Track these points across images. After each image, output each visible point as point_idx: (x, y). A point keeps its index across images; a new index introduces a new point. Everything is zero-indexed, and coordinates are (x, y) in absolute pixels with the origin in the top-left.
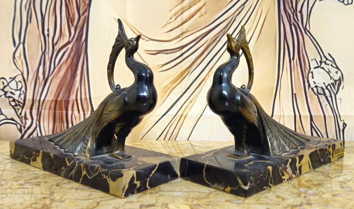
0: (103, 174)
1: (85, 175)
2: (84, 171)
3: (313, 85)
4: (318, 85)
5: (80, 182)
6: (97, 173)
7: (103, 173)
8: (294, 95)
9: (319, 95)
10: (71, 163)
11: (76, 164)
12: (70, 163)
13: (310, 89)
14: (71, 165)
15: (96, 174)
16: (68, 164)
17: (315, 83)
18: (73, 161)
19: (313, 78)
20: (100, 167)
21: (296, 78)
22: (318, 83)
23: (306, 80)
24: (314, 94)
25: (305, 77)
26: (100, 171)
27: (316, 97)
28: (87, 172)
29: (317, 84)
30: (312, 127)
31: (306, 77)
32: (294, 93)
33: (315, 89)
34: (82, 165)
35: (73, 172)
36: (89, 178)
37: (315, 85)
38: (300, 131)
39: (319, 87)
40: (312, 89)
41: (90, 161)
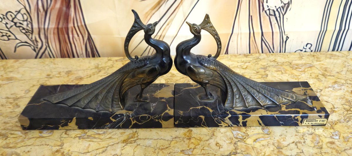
0: (155, 119)
3: (266, 8)
4: (271, 8)
8: (250, 17)
9: (270, 16)
13: (264, 11)
17: (268, 7)
19: (267, 2)
21: (254, 3)
22: (271, 7)
23: (261, 4)
24: (266, 16)
25: (260, 2)
26: (151, 118)
27: (268, 17)
29: (269, 7)
30: (262, 40)
31: (261, 2)
32: (251, 15)
33: (268, 12)
37: (268, 8)
38: (253, 43)
39: (271, 10)
40: (266, 12)
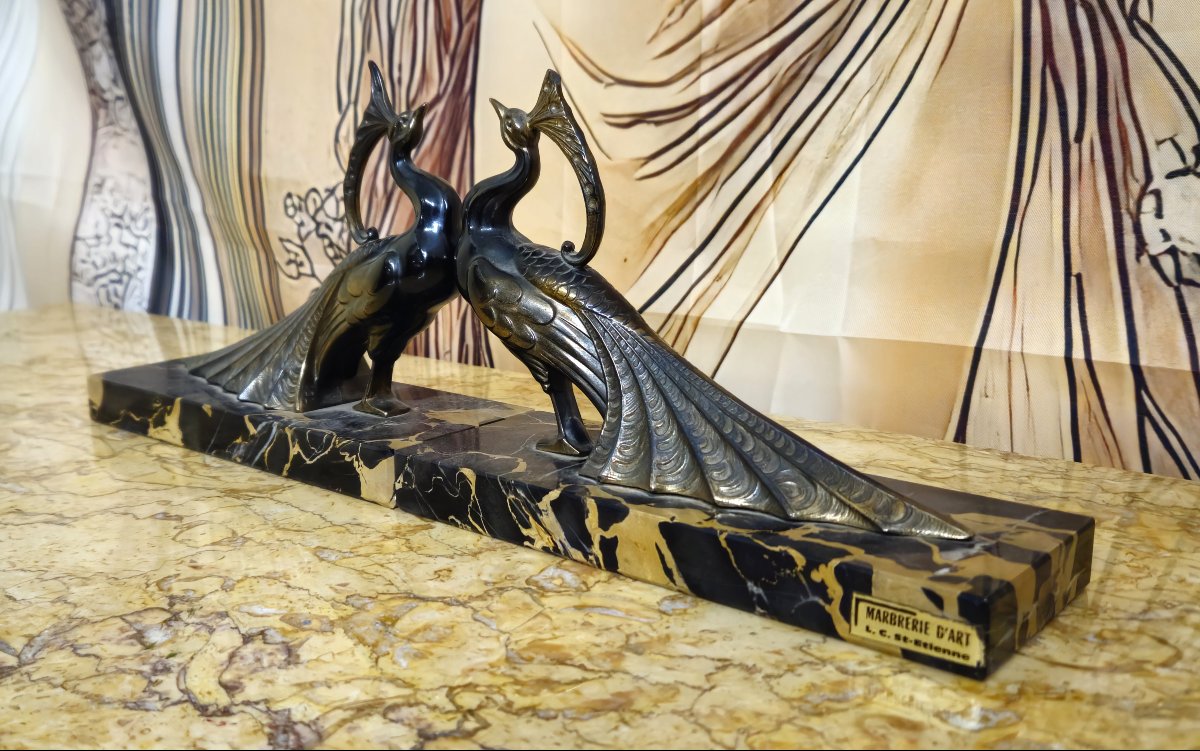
0: (343, 451)
1: (298, 457)
2: (294, 446)
3: (1156, 246)
4: (1181, 246)
5: (285, 473)
6: (329, 450)
7: (344, 448)
8: (1073, 280)
9: (1184, 289)
10: (260, 428)
11: (271, 429)
12: (256, 428)
13: (1145, 259)
14: (259, 432)
15: (326, 452)
16: (252, 431)
17: (1166, 236)
18: (264, 424)
19: (1159, 215)
20: (334, 434)
21: (1088, 211)
22: (1182, 239)
23: (1128, 223)
24: (1162, 283)
25: (1123, 211)
26: (334, 444)
27: (1170, 293)
28: (301, 448)
29: (1175, 242)
30: (1142, 412)
31: (1128, 209)
32: (1075, 271)
33: (1167, 263)
34: (289, 433)
35: (266, 449)
36: (308, 462)
37: (1167, 245)
38: (1093, 420)
39: (1184, 253)
40: (1155, 261)
41: (308, 421)
